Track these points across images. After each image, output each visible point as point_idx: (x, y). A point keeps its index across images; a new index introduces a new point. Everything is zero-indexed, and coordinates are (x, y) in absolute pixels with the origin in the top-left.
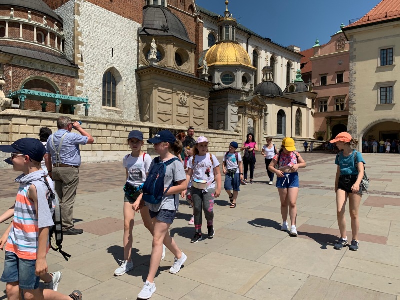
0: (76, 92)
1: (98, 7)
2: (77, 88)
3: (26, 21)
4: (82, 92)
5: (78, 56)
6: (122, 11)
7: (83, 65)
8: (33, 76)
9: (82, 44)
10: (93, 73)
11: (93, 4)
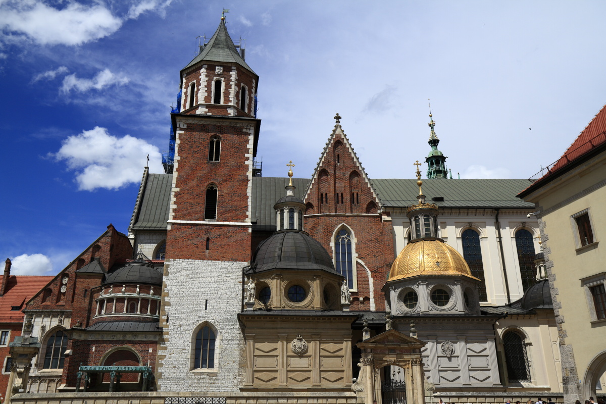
0: (158, 358)
1: (190, 260)
2: (160, 353)
3: (120, 295)
4: (166, 356)
5: (163, 318)
6: (221, 255)
7: (168, 326)
8: (115, 347)
9: (169, 304)
10: (179, 332)
11: (183, 260)
